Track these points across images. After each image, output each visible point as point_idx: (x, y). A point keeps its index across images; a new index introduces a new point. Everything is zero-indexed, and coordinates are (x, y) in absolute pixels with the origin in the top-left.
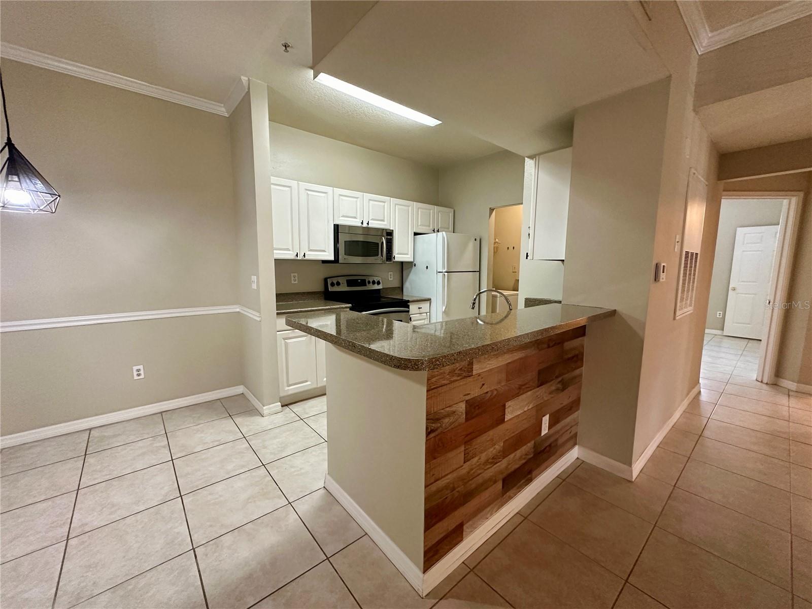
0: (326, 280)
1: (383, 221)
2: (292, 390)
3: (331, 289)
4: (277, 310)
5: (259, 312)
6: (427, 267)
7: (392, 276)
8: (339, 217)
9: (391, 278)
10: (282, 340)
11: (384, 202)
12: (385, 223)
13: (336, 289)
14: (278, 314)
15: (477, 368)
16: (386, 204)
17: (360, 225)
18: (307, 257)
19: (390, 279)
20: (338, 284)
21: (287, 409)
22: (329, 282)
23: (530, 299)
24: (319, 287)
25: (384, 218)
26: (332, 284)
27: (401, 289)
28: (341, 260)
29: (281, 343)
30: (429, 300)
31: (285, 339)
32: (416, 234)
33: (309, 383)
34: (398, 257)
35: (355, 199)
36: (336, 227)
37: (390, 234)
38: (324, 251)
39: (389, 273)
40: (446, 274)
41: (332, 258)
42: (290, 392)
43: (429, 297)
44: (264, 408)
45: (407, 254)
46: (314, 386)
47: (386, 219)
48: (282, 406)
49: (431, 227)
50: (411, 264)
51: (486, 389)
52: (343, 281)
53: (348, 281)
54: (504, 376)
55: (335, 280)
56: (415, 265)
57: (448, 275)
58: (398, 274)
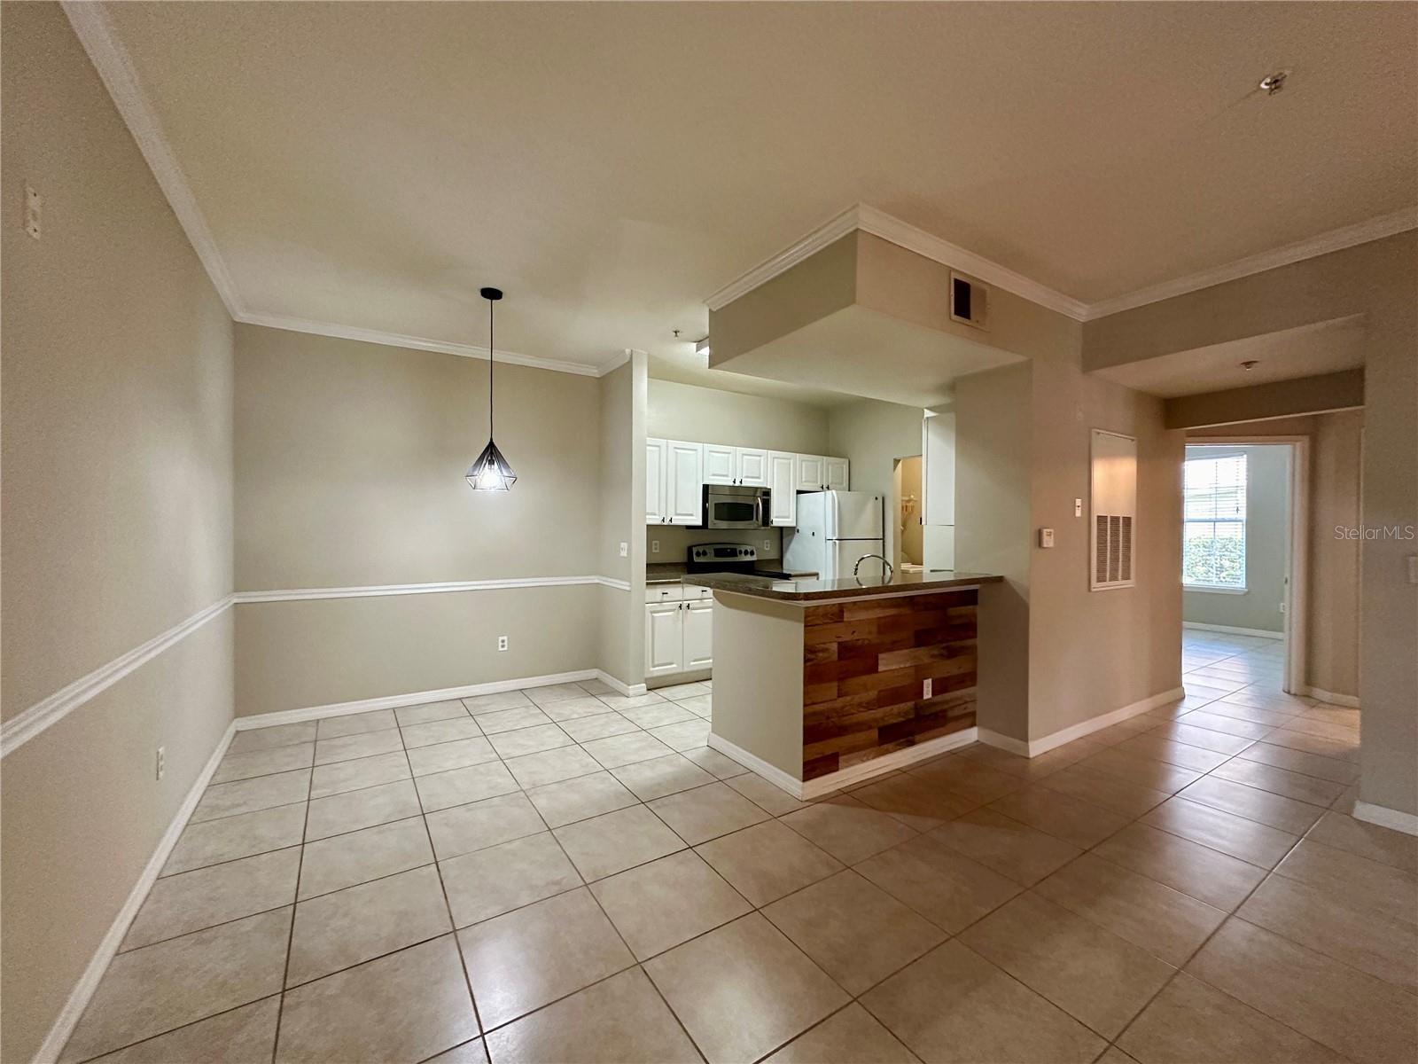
0: (690, 549)
1: (759, 478)
2: (658, 671)
3: (696, 559)
4: (647, 579)
5: (630, 581)
6: (813, 534)
7: (769, 545)
8: (709, 476)
9: (767, 547)
10: (648, 613)
11: (760, 456)
12: (761, 480)
13: (702, 559)
14: (648, 584)
15: (847, 616)
16: (762, 458)
17: (732, 484)
18: (674, 523)
19: (766, 549)
20: (705, 553)
21: (652, 693)
22: (695, 550)
24: (682, 558)
25: (760, 474)
26: (698, 554)
27: (780, 561)
28: (710, 525)
29: (648, 615)
30: (817, 575)
31: (652, 612)
32: (799, 492)
33: (674, 666)
34: (777, 520)
35: (726, 455)
36: (706, 488)
37: (767, 493)
38: (692, 515)
39: (766, 541)
40: (837, 542)
41: (699, 523)
42: (655, 674)
43: (816, 572)
44: (630, 687)
45: (788, 517)
46: (680, 670)
47: (762, 477)
48: (648, 690)
49: (819, 483)
50: (792, 530)
51: (856, 636)
52: (710, 550)
53: (715, 550)
54: (874, 629)
55: (701, 549)
56: (798, 531)
57: (840, 544)
58: (777, 542)
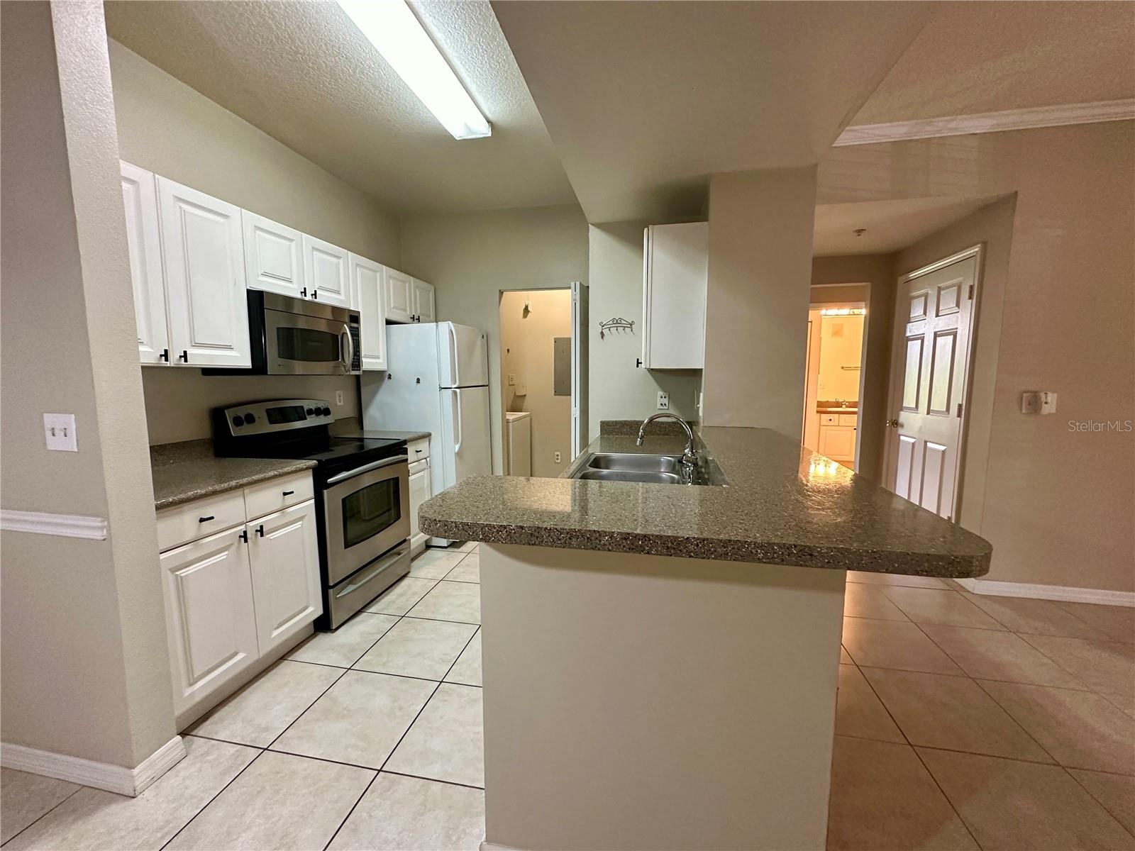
0: (221, 414)
1: (338, 292)
3: (234, 431)
6: (418, 381)
7: (342, 398)
8: (258, 276)
9: (340, 402)
10: (169, 573)
11: (338, 257)
12: (342, 297)
13: (247, 430)
14: (158, 508)
16: (341, 261)
17: (299, 296)
18: (192, 362)
19: (339, 404)
20: (250, 419)
21: (198, 743)
22: (229, 415)
23: (608, 422)
25: (340, 288)
26: (238, 422)
27: (359, 420)
29: (169, 580)
30: (427, 436)
31: (173, 570)
32: (389, 322)
33: (241, 656)
34: (368, 363)
35: (287, 243)
36: (254, 296)
37: (355, 318)
38: (229, 348)
39: (338, 392)
40: (458, 390)
41: (245, 362)
42: (198, 698)
43: (429, 431)
44: (135, 771)
45: (379, 358)
46: (255, 657)
47: (342, 291)
48: (184, 737)
49: (408, 312)
50: (379, 376)
52: (259, 412)
53: (268, 411)
55: (242, 412)
56: (390, 377)
57: (460, 392)
58: (351, 394)
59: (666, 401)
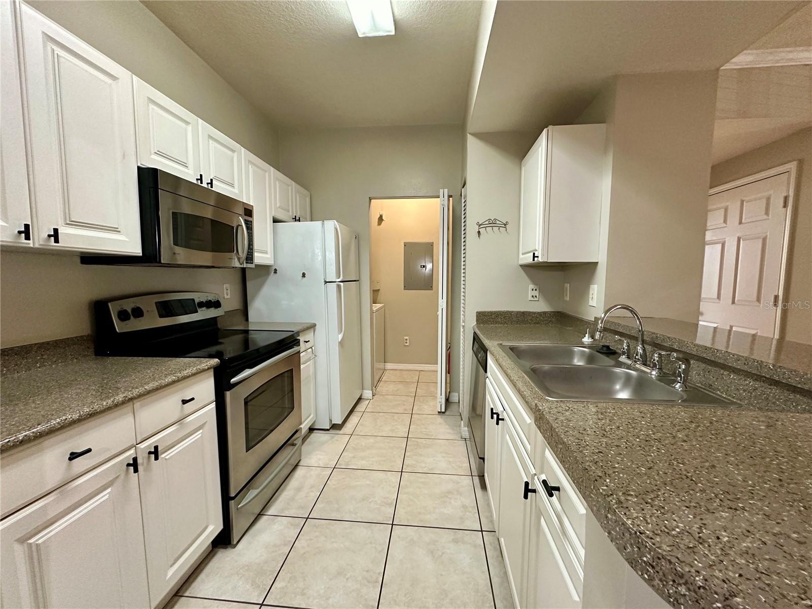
0: (98, 309)
1: (232, 185)
3: (119, 327)
6: (304, 275)
7: (229, 291)
8: (151, 154)
9: (227, 295)
11: (232, 151)
12: (236, 191)
13: (133, 325)
16: (235, 154)
17: (196, 181)
18: (64, 243)
19: (226, 297)
20: (138, 313)
22: (113, 309)
23: (485, 312)
24: (81, 326)
25: (233, 180)
26: (123, 316)
27: (245, 311)
28: (164, 258)
30: (313, 327)
31: (24, 539)
35: (183, 125)
36: (144, 174)
37: (248, 212)
38: (116, 230)
39: (225, 286)
40: (342, 284)
41: (136, 249)
43: (314, 322)
45: (266, 253)
47: (236, 185)
49: (291, 214)
52: (149, 305)
53: (157, 305)
55: (128, 305)
56: (276, 270)
57: (344, 286)
58: (238, 287)
59: (536, 293)
